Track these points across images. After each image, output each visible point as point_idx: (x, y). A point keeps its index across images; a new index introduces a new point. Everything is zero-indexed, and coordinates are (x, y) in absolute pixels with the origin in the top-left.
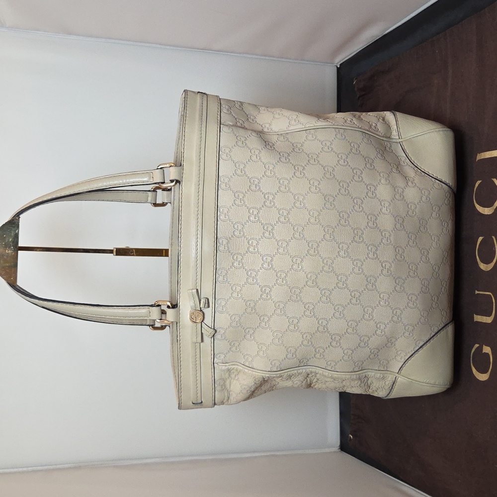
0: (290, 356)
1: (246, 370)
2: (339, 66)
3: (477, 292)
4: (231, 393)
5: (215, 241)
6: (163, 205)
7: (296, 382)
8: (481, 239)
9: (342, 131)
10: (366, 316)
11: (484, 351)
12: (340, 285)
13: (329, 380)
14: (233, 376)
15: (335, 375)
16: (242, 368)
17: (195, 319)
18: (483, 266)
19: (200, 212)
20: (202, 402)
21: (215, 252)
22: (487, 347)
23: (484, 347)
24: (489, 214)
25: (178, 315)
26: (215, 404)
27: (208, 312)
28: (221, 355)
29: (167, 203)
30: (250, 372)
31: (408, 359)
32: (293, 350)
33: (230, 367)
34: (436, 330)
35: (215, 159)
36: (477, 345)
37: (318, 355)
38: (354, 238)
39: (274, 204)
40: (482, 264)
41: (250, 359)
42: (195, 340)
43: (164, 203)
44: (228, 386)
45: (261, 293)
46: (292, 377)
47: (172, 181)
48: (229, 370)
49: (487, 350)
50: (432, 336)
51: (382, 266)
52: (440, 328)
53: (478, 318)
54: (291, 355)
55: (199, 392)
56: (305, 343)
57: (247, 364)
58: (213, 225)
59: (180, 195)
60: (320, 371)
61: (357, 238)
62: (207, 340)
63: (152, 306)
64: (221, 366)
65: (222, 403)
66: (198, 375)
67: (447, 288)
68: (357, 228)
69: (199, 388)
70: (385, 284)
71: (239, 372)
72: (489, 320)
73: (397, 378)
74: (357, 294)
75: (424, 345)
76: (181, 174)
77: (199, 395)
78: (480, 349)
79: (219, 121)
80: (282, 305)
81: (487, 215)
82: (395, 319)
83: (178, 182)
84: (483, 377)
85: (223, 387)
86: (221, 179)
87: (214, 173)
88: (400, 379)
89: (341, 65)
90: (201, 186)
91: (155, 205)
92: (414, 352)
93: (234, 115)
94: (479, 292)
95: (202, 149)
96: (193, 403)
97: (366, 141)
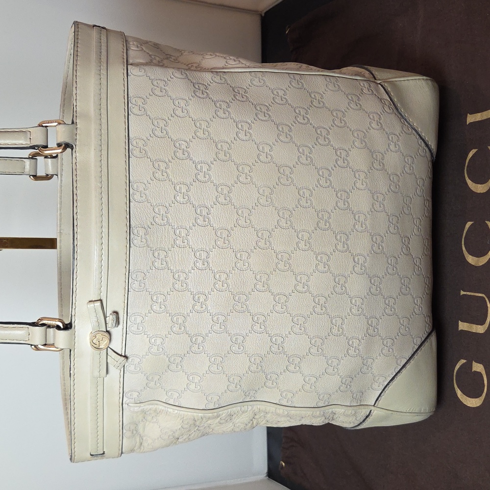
0: (232, 387)
1: (169, 410)
2: (263, 15)
3: (462, 293)
4: (144, 438)
5: (128, 231)
6: (48, 177)
7: (237, 425)
8: (469, 224)
9: (297, 77)
10: (335, 331)
11: (474, 369)
12: (300, 288)
13: (283, 419)
14: (149, 418)
15: (293, 411)
16: (163, 408)
17: (98, 343)
18: (471, 259)
19: (105, 189)
20: (104, 453)
21: (128, 246)
22: (479, 365)
23: (474, 364)
24: (482, 192)
25: (73, 338)
26: (122, 453)
27: (117, 332)
28: (134, 393)
29: (52, 175)
30: (176, 411)
31: (388, 384)
32: (237, 380)
33: (145, 407)
34: (419, 343)
35: (122, 113)
36: (463, 361)
37: (269, 384)
38: (317, 224)
39: (210, 178)
40: (471, 256)
41: (176, 395)
42: (96, 374)
43: (47, 175)
44: (141, 430)
45: (193, 302)
46: (233, 417)
47: (59, 145)
48: (144, 412)
49: (478, 367)
50: (414, 350)
51: (354, 260)
52: (423, 339)
53: (463, 326)
54: (234, 385)
55: (100, 441)
56: (254, 368)
57: (171, 402)
58: (124, 207)
59: (74, 165)
60: (272, 408)
61: (322, 225)
62: (114, 372)
63: (33, 324)
64: (135, 407)
65: (132, 451)
66: (100, 420)
67: (430, 286)
68: (323, 210)
69: (100, 437)
70: (357, 286)
71: (157, 413)
72: (480, 329)
73: (372, 412)
74: (322, 300)
75: (406, 363)
76: (74, 135)
77: (100, 445)
78: (467, 367)
79: (125, 61)
80: (221, 318)
81: (480, 193)
82: (371, 331)
83: (67, 146)
84: (473, 403)
85: (135, 432)
86: (133, 142)
87: (123, 133)
88: (376, 412)
89: (266, 13)
90: (104, 153)
91: (36, 177)
92: (395, 374)
93: (148, 52)
94: (465, 293)
95: (103, 101)
96: (91, 455)
97: (331, 87)
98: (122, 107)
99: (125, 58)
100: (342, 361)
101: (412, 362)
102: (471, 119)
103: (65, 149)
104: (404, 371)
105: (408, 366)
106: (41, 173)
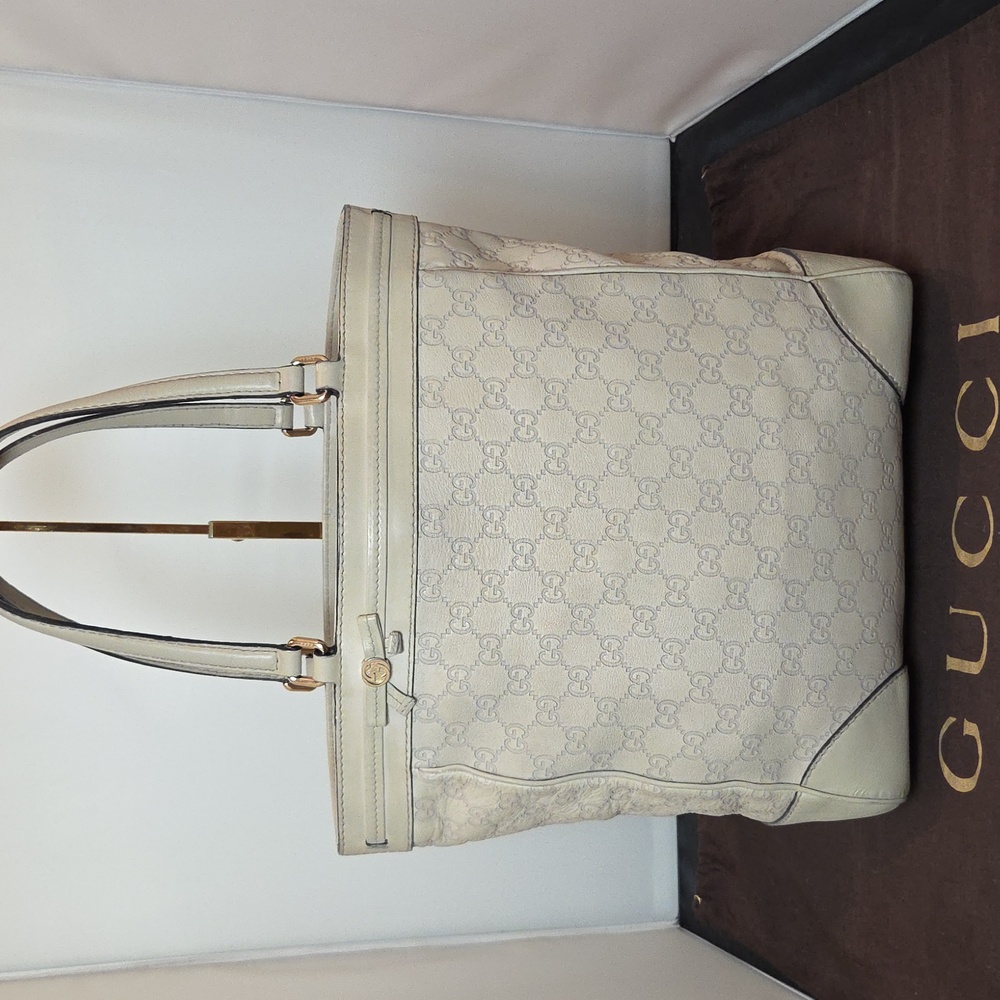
0: (573, 746)
1: (480, 779)
3: (952, 610)
4: (446, 823)
5: (416, 514)
6: (308, 432)
7: (587, 807)
8: (961, 500)
9: (675, 279)
10: (730, 664)
11: (966, 732)
12: (673, 598)
13: (655, 801)
14: (452, 791)
15: (670, 788)
16: (471, 776)
17: (373, 676)
18: (963, 557)
19: (382, 452)
20: (386, 843)
21: (415, 535)
22: (972, 724)
23: (967, 723)
24: (978, 449)
25: (337, 669)
26: (413, 845)
27: (400, 662)
28: (427, 751)
29: (315, 429)
30: (490, 781)
31: (820, 751)
32: (580, 735)
33: (447, 774)
34: (873, 688)
35: (410, 343)
36: (952, 720)
37: (630, 744)
38: (700, 502)
39: (536, 434)
40: (963, 552)
41: (489, 757)
42: (372, 721)
43: (308, 428)
44: (440, 810)
45: (511, 619)
46: (578, 795)
47: (320, 392)
48: (443, 782)
49: (971, 729)
50: (864, 699)
51: (759, 557)
52: (880, 682)
53: (953, 664)
54: (576, 745)
55: (380, 823)
56: (604, 719)
57: (482, 767)
58: (409, 479)
59: (340, 419)
60: (635, 782)
61: (707, 503)
62: (398, 720)
63: (283, 647)
64: (428, 772)
65: (429, 842)
66: (379, 791)
67: (894, 598)
68: (711, 481)
69: (380, 817)
70: (765, 596)
71: (463, 783)
72: (974, 668)
73: (798, 794)
74: (710, 618)
75: (850, 719)
76: (340, 376)
77: (380, 829)
78: (958, 728)
79: (415, 265)
80: (554, 643)
81: (976, 451)
82: (788, 666)
83: (331, 392)
84: (964, 785)
85: (431, 813)
86: (424, 384)
87: (410, 372)
88: (804, 796)
90: (382, 401)
91: (291, 432)
92: (831, 735)
93: (449, 247)
94: (956, 611)
95: (381, 325)
96: (368, 844)
97: (727, 290)
98: (409, 334)
99: (416, 260)
100: (743, 712)
101: (859, 717)
102: (965, 332)
103: (327, 397)
104: (846, 732)
105: (853, 724)
106: (298, 425)
